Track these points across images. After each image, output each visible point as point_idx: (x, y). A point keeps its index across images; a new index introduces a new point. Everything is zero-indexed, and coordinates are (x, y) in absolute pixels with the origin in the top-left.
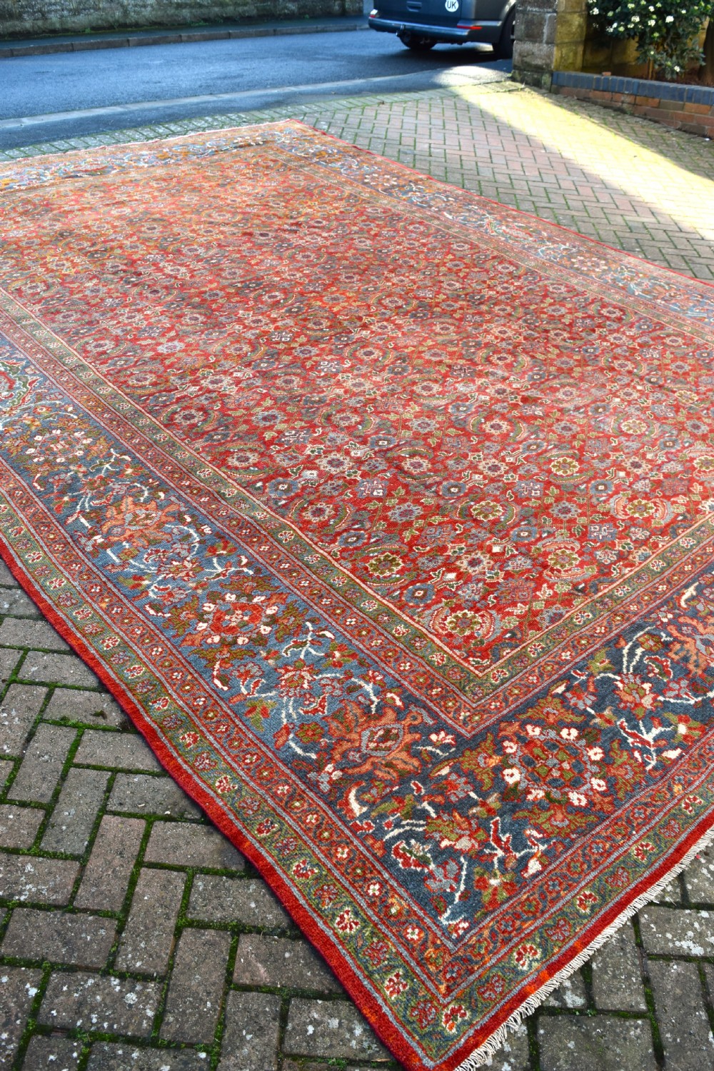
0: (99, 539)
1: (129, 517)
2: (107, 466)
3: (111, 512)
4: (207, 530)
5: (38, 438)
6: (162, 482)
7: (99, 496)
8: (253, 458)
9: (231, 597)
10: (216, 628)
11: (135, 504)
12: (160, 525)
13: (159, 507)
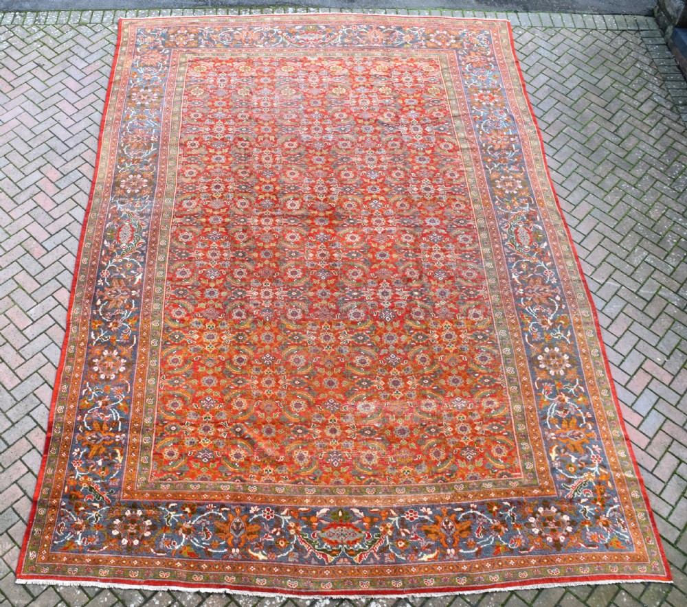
0: (512, 139)
1: (499, 142)
2: (496, 166)
3: (504, 147)
4: (477, 126)
5: (515, 192)
6: (481, 149)
7: (505, 155)
8: (442, 146)
9: (484, 103)
10: (493, 98)
11: (494, 146)
12: (491, 135)
13: (488, 141)
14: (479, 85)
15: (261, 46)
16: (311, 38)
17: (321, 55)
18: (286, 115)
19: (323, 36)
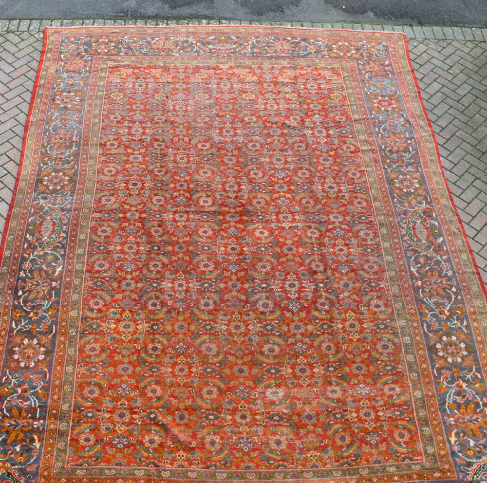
0: (409, 142)
1: (397, 144)
2: (394, 166)
3: (401, 149)
4: (377, 130)
5: (412, 191)
6: (380, 151)
7: (402, 156)
8: (344, 147)
9: (383, 109)
10: (391, 104)
11: (392, 148)
12: (389, 137)
13: (387, 143)
14: (378, 91)
15: (177, 55)
16: (223, 48)
17: (232, 64)
18: (199, 118)
19: (234, 46)
